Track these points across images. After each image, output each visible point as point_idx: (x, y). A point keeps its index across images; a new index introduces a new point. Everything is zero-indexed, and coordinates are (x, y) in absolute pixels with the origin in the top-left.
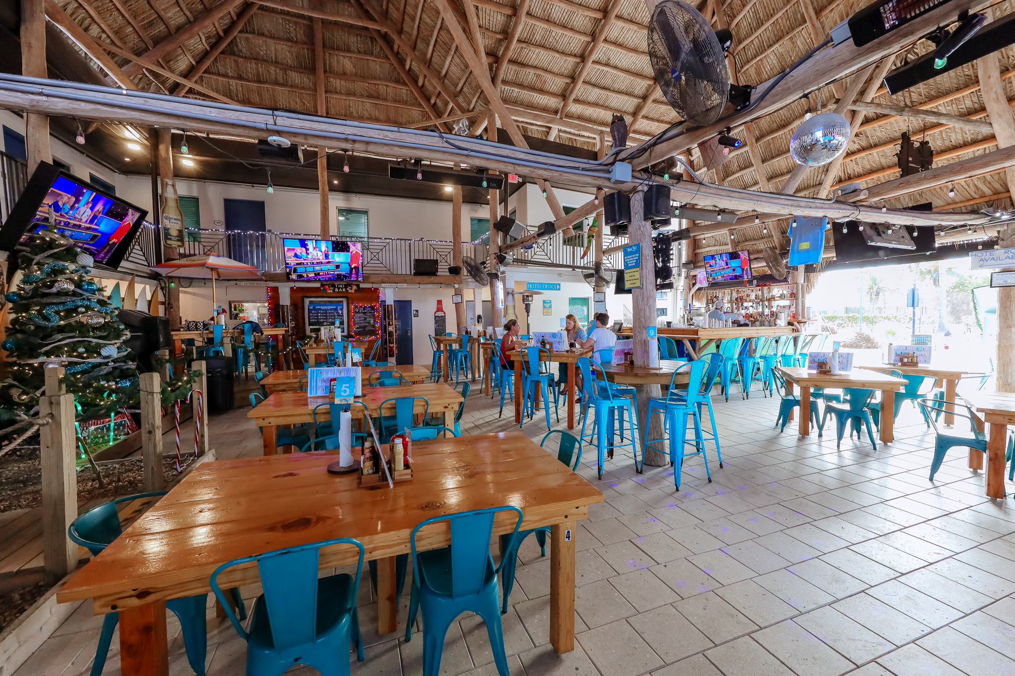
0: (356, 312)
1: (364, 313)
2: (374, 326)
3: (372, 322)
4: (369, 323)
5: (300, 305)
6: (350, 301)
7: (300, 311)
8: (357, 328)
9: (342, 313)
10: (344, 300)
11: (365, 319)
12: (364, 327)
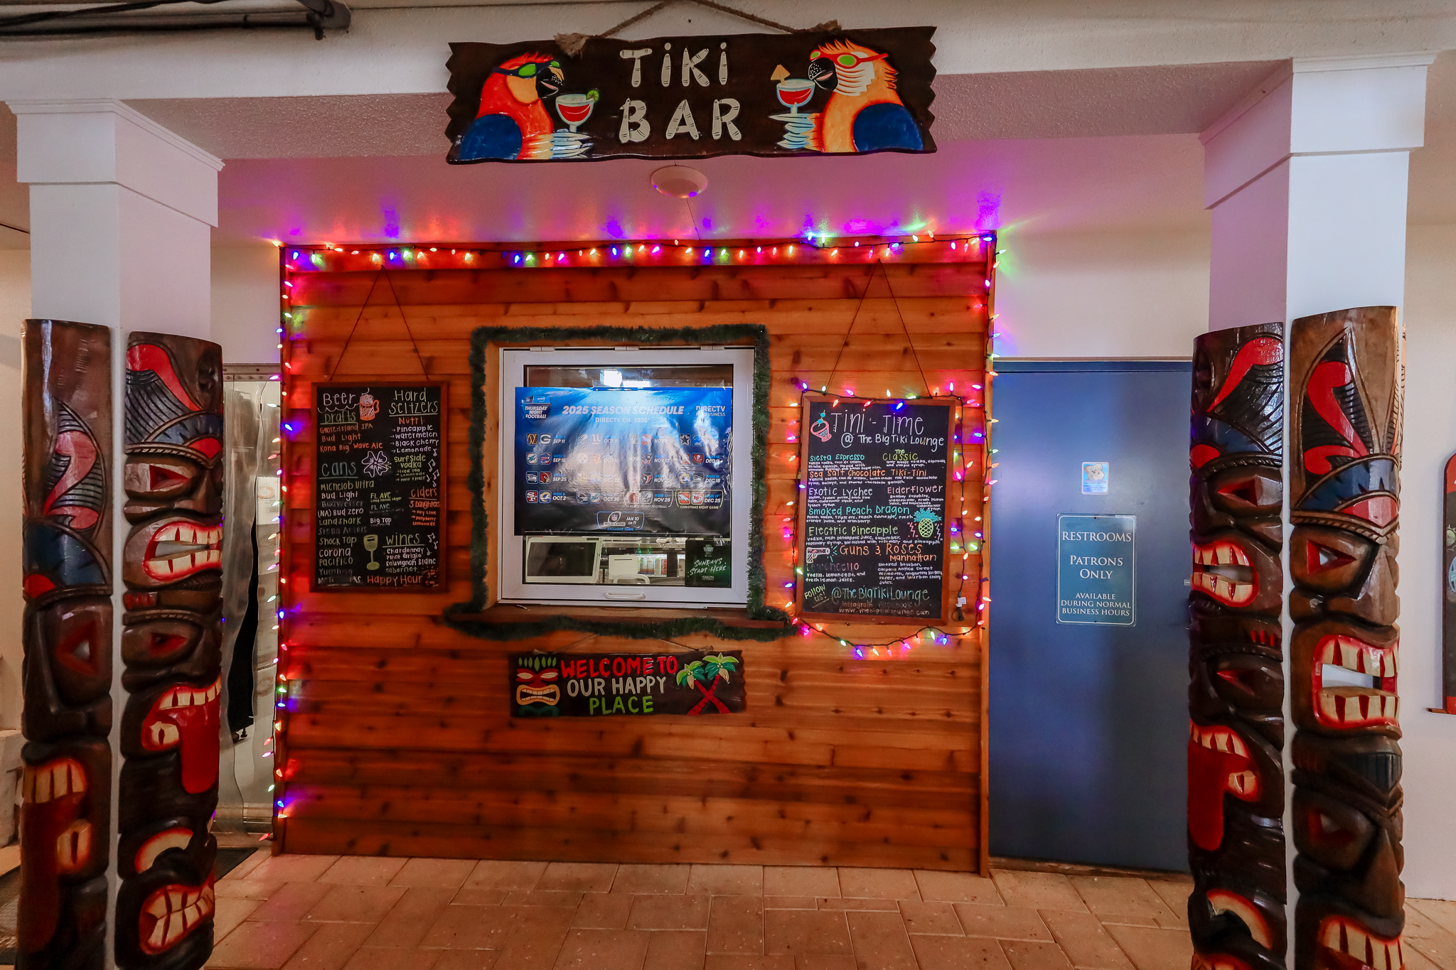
0: (817, 448)
1: (874, 455)
2: (938, 554)
3: (926, 520)
4: (905, 528)
5: (461, 392)
6: (780, 363)
7: (460, 430)
8: (821, 564)
9: (724, 452)
10: (739, 359)
11: (880, 496)
12: (871, 561)
